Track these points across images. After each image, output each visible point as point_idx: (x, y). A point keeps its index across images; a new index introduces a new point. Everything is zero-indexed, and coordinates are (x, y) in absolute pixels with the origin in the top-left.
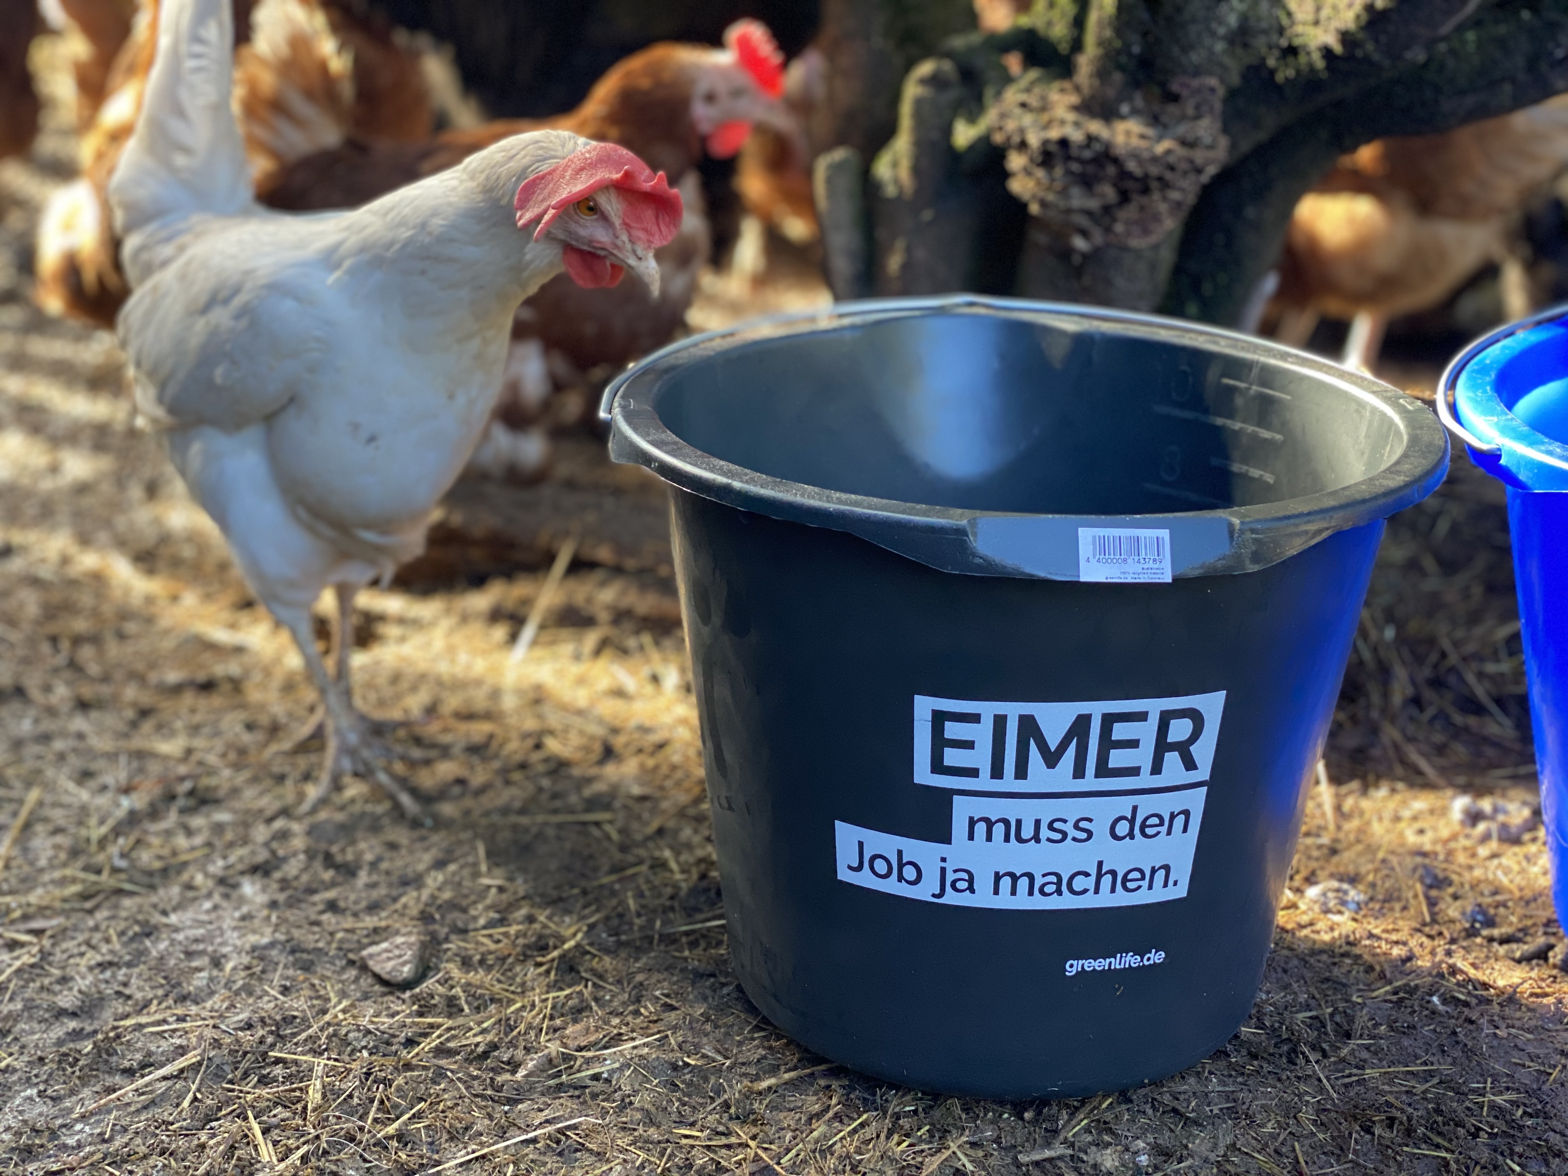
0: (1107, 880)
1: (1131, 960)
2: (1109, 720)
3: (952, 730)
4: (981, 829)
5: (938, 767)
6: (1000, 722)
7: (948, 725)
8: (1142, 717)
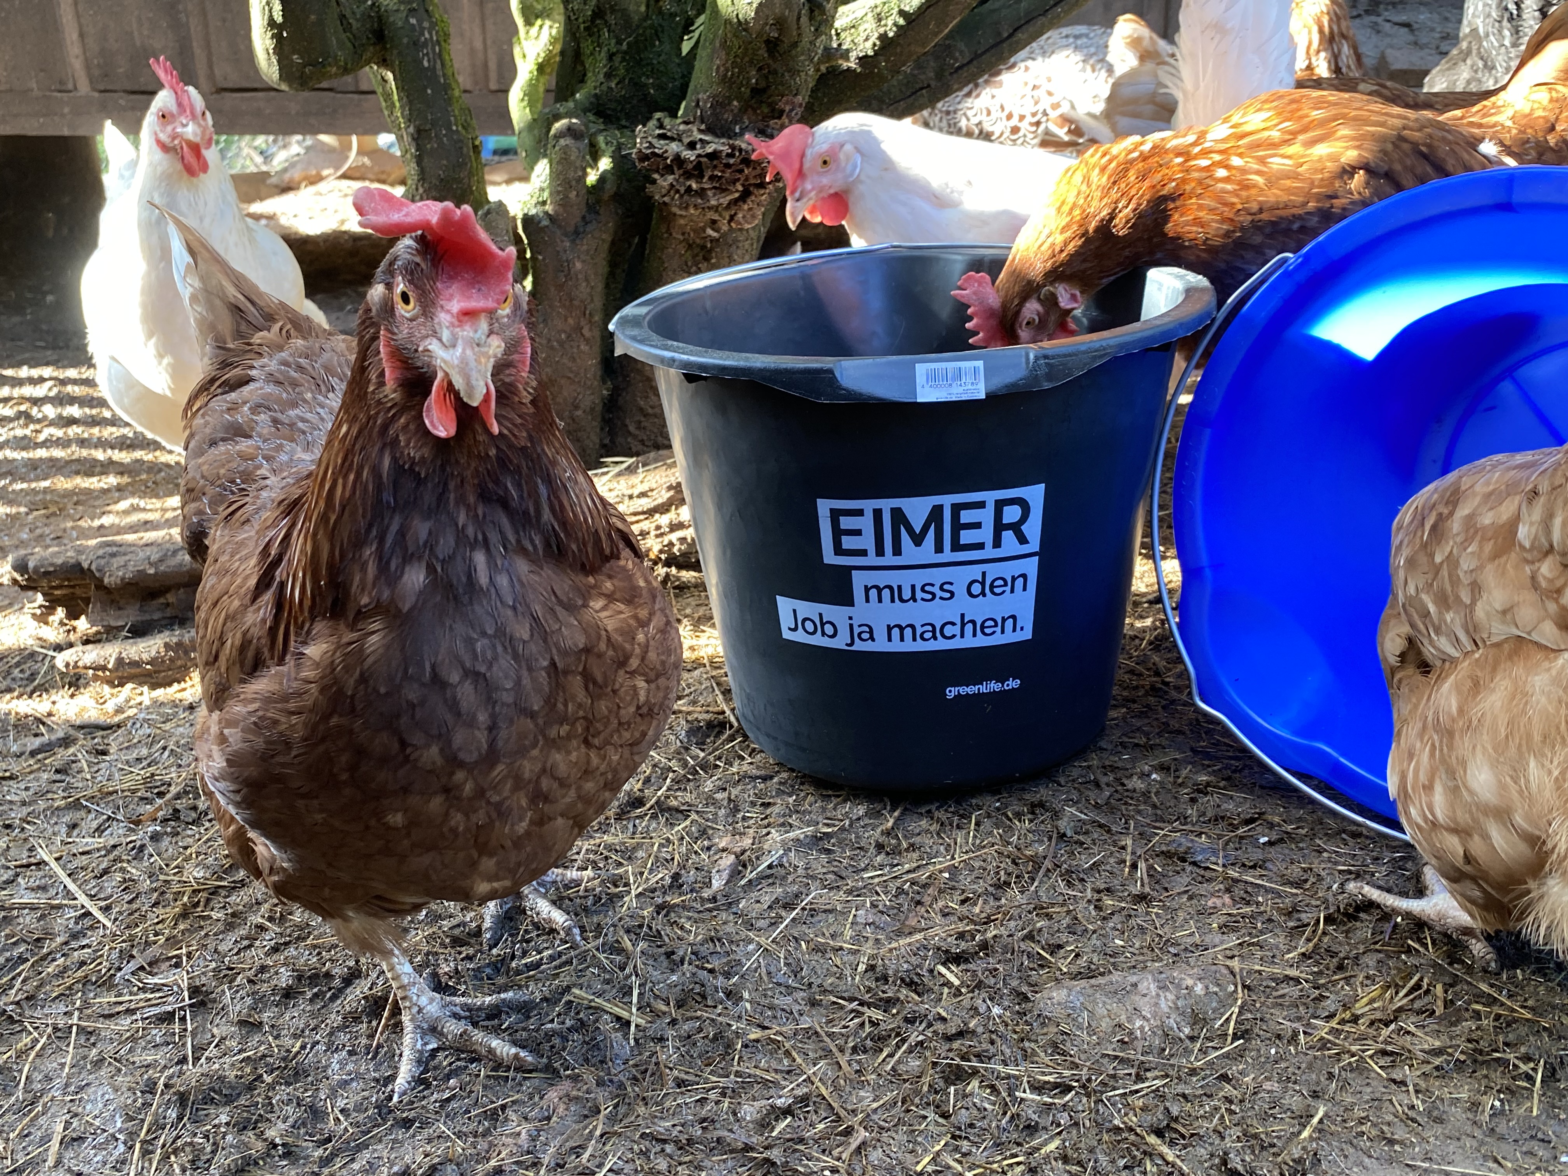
0: (969, 628)
1: (994, 686)
2: (957, 509)
3: (846, 523)
4: (873, 593)
5: (839, 550)
6: (878, 513)
7: (842, 519)
8: (981, 505)
